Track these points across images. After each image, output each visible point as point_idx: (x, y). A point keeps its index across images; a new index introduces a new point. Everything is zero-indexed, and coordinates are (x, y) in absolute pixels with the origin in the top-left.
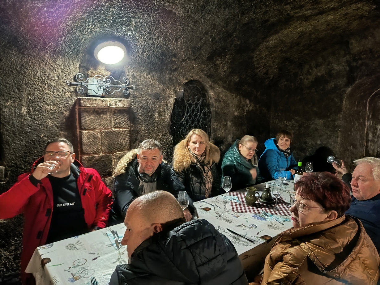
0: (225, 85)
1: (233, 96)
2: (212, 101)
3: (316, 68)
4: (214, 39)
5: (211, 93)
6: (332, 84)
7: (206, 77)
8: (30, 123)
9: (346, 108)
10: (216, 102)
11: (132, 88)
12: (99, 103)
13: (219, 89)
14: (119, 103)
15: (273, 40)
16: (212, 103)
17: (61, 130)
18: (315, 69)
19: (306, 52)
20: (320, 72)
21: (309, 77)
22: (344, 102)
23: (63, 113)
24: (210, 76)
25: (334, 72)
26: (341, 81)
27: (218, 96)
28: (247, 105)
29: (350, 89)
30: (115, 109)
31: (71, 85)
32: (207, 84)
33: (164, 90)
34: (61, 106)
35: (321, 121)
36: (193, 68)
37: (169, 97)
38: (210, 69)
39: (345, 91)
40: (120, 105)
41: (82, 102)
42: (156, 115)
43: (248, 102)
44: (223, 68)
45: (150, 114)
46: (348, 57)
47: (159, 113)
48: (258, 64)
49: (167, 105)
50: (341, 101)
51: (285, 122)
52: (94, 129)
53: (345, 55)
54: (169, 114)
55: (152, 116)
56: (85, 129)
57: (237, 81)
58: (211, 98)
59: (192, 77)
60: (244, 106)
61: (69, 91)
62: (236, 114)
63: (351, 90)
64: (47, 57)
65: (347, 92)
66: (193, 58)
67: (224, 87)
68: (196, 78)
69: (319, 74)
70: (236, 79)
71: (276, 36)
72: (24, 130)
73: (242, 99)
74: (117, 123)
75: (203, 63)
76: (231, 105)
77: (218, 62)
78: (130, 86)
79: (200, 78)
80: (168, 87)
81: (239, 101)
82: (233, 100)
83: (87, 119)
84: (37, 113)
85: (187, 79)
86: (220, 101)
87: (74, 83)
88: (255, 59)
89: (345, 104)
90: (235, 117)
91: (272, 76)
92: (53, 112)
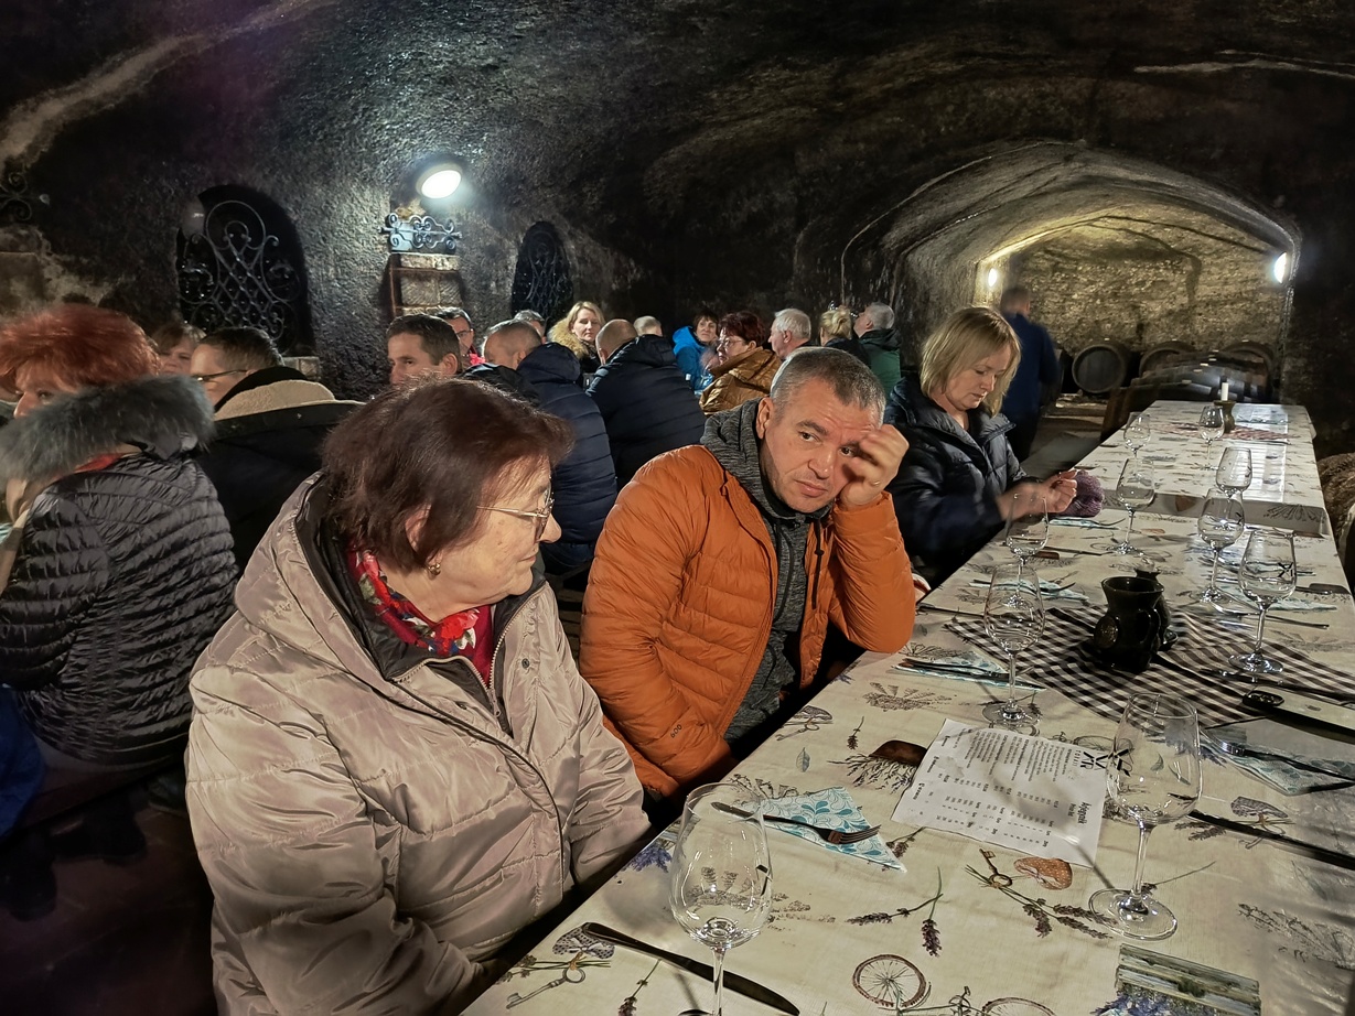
0: (592, 230)
1: (606, 251)
2: (573, 261)
3: (749, 199)
4: (586, 154)
5: (571, 246)
6: (775, 228)
7: (562, 217)
8: (339, 292)
9: (799, 269)
10: (580, 263)
11: (457, 237)
12: (422, 261)
13: (585, 239)
14: (446, 263)
15: (674, 154)
16: (574, 265)
17: (375, 306)
18: (746, 200)
19: (729, 169)
20: (755, 205)
21: (738, 214)
22: (795, 258)
23: (374, 277)
24: (569, 214)
25: (776, 206)
26: (789, 223)
27: (583, 251)
28: (632, 270)
29: (801, 235)
30: (442, 272)
31: (383, 232)
32: (564, 228)
33: (501, 240)
34: (372, 267)
35: (763, 295)
36: (545, 200)
37: (508, 252)
38: (570, 202)
39: (794, 240)
40: (449, 266)
41: (402, 260)
42: (493, 285)
43: (632, 264)
44: (593, 199)
45: (484, 283)
46: (795, 180)
47: (497, 282)
48: (650, 191)
49: (506, 268)
50: (791, 257)
51: (704, 302)
52: (416, 305)
53: (791, 177)
54: (510, 282)
55: (487, 287)
56: (407, 305)
57: (612, 222)
58: (571, 256)
59: (541, 217)
60: (627, 272)
61: (380, 243)
62: (614, 286)
63: (805, 237)
64: (353, 189)
65: (798, 241)
66: (550, 184)
67: (591, 235)
68: (547, 217)
69: (755, 210)
70: (611, 219)
71: (678, 149)
72: (333, 303)
73: (623, 259)
74: (444, 297)
75: (562, 192)
76: (604, 269)
77: (585, 190)
78: (456, 234)
79: (553, 217)
80: (507, 237)
81: (618, 261)
82: (606, 260)
83: (409, 288)
84: (347, 277)
85: (533, 220)
86: (586, 262)
87: (386, 229)
88: (645, 183)
89: (798, 263)
90: (613, 293)
91: (672, 212)
92: (364, 276)
